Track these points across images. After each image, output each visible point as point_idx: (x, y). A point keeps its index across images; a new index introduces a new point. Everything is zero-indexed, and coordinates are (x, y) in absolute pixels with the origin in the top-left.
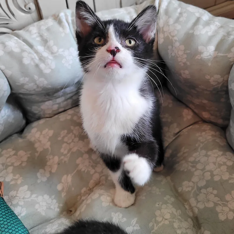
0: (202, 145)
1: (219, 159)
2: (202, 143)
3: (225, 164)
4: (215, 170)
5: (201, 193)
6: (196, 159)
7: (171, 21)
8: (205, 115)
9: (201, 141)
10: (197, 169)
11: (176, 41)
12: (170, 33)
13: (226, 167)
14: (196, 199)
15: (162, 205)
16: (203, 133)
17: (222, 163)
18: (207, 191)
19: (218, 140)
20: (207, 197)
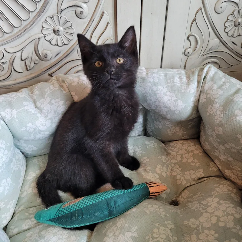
0: (217, 194)
1: (228, 209)
2: (218, 192)
3: (233, 214)
4: (223, 217)
5: (203, 232)
6: (208, 203)
7: (215, 87)
8: (227, 173)
9: (218, 191)
10: (206, 212)
11: (216, 102)
12: (212, 95)
13: (232, 218)
14: (198, 236)
15: (161, 226)
16: (221, 186)
17: (231, 214)
18: (209, 233)
19: (233, 195)
20: (208, 238)
